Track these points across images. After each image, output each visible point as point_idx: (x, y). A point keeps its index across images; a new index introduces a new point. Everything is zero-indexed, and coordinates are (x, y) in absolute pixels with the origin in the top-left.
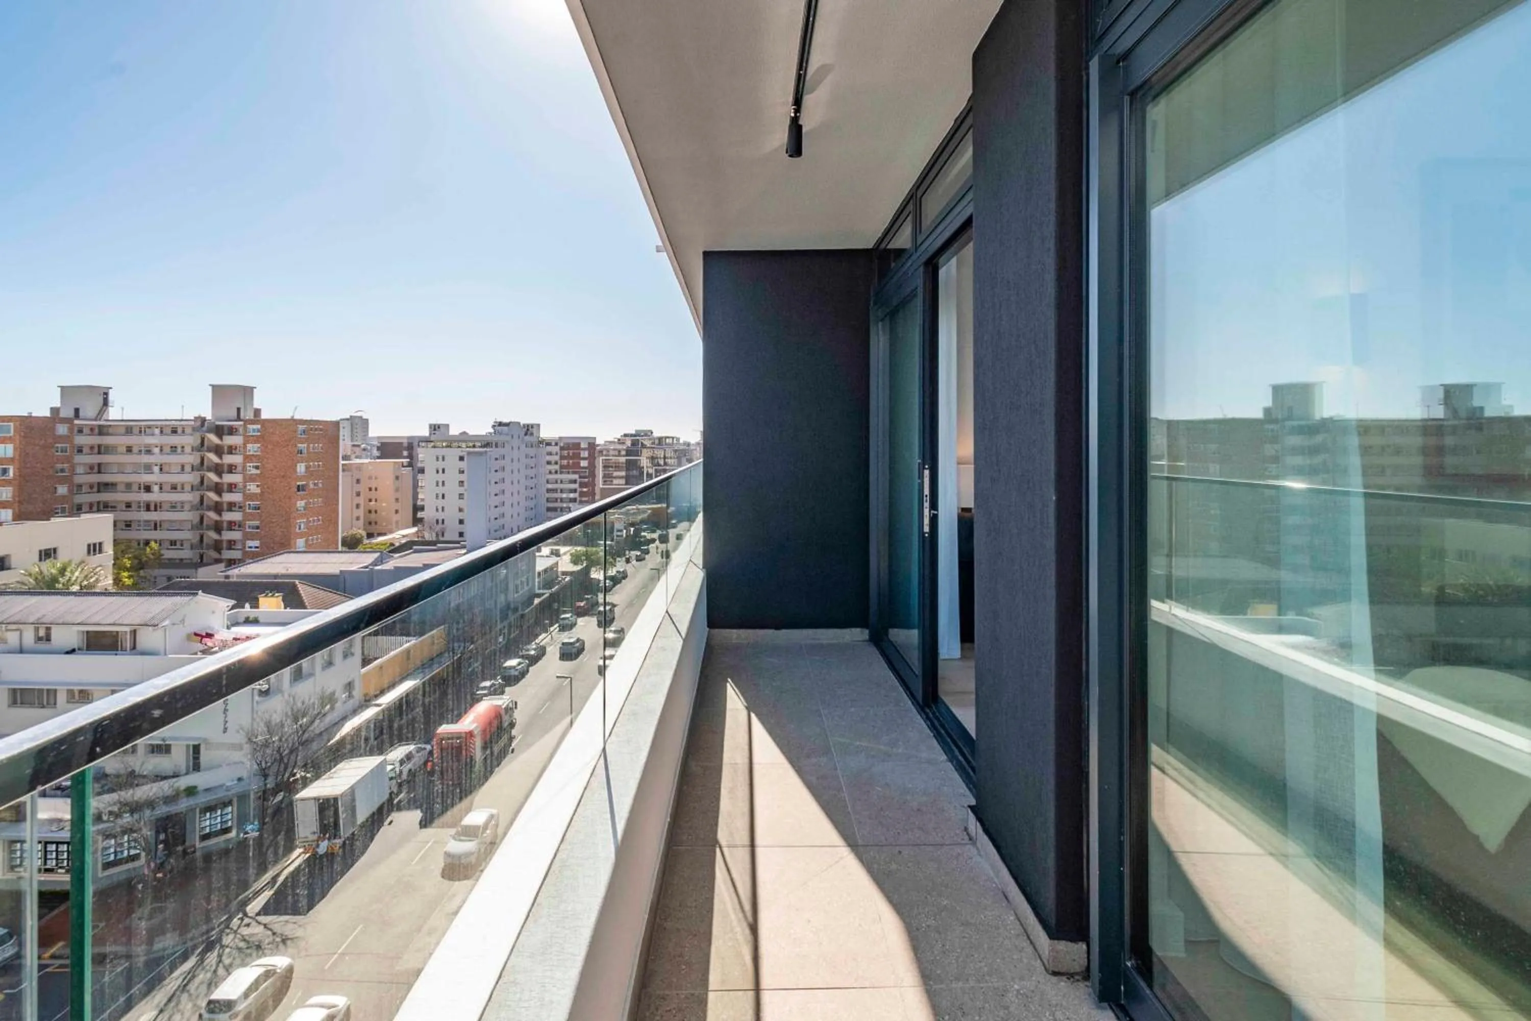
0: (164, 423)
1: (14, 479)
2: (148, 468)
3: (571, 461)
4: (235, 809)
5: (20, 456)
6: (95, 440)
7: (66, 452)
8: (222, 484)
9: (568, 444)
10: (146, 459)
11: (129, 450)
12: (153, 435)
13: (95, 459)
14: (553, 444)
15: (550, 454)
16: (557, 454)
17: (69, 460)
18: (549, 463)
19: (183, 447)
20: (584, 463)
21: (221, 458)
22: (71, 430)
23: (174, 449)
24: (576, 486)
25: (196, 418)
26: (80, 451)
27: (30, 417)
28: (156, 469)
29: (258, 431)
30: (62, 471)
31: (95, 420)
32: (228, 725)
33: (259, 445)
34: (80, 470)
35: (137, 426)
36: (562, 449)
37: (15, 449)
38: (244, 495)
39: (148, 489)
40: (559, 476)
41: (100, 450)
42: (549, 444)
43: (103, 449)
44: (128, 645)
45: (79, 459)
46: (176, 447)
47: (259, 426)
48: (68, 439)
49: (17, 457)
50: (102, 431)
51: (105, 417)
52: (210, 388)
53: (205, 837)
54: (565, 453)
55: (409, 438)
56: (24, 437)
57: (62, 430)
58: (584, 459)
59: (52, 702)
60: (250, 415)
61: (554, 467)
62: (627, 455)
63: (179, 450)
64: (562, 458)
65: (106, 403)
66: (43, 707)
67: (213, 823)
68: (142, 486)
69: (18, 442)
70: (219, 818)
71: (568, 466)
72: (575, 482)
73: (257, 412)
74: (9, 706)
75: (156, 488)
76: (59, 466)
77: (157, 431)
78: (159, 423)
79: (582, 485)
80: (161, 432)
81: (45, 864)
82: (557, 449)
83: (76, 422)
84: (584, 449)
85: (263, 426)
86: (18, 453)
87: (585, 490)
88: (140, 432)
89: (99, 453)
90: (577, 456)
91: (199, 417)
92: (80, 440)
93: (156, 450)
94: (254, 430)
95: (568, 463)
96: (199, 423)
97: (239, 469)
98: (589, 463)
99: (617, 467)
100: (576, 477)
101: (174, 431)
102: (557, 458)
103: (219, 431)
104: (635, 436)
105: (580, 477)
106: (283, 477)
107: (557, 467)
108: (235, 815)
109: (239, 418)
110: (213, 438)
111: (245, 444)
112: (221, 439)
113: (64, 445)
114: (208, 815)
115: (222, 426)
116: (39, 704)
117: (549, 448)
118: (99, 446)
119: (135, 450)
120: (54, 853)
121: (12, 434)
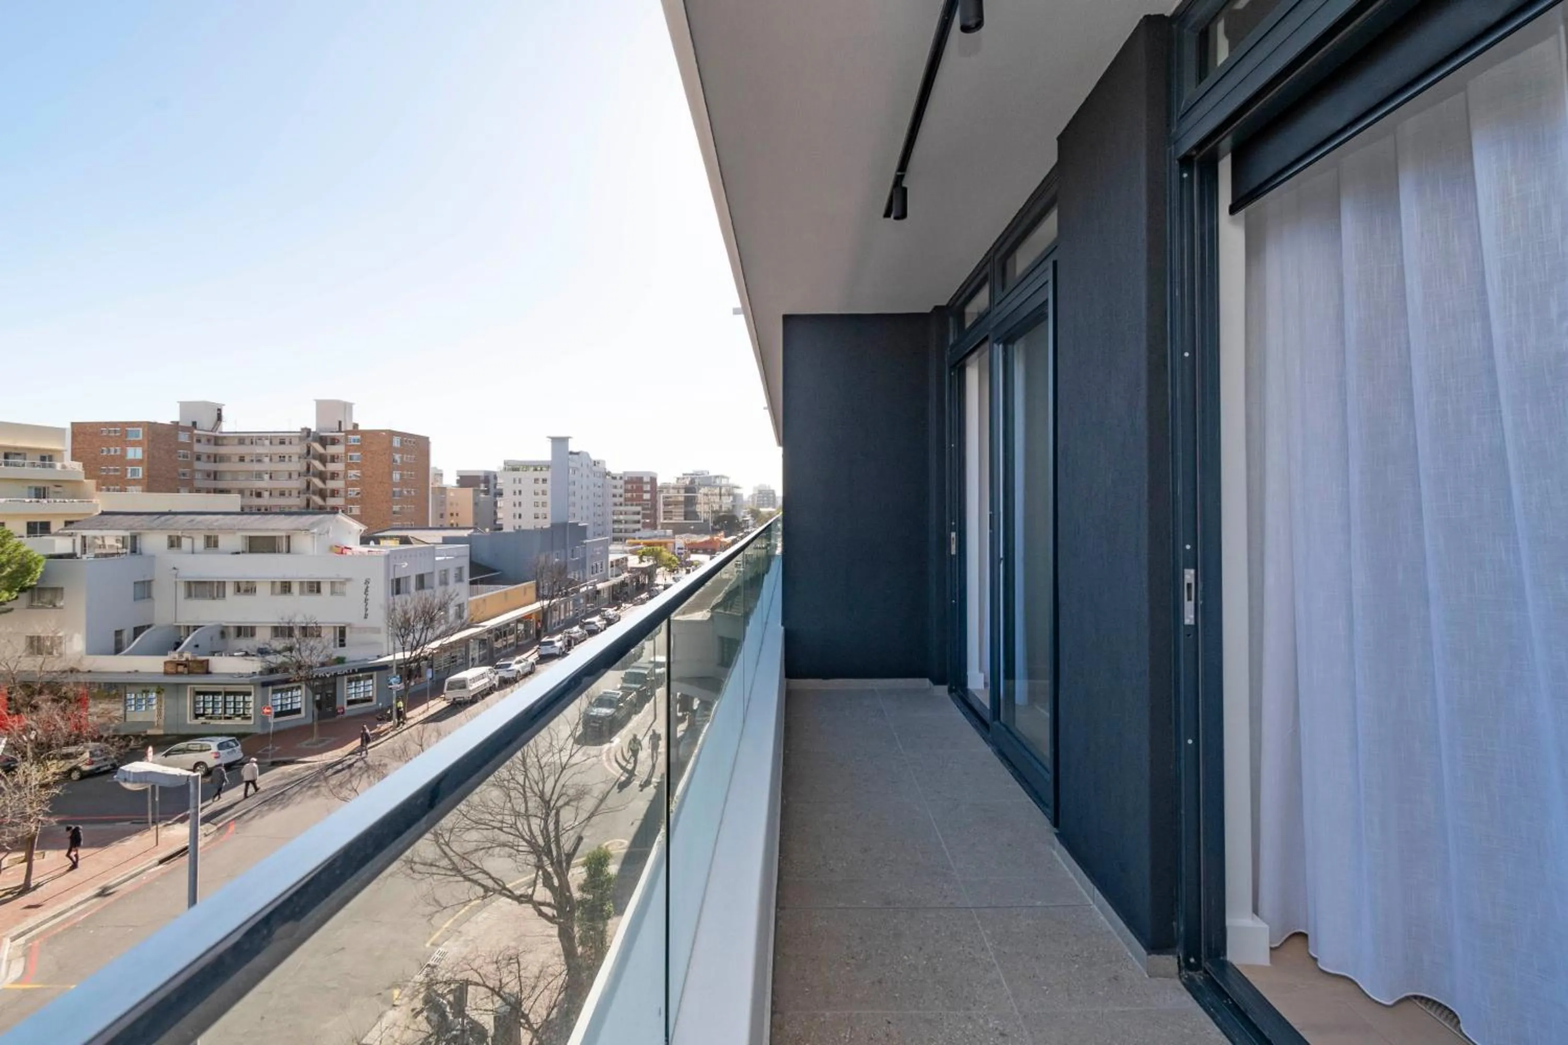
0: (273, 435)
1: (143, 479)
2: (259, 475)
3: (634, 494)
4: (375, 682)
5: (148, 457)
6: (211, 449)
7: (187, 457)
8: (326, 490)
9: (632, 478)
10: (257, 467)
11: (242, 459)
12: (263, 445)
13: (211, 467)
14: (618, 478)
15: (615, 487)
16: (621, 487)
17: (189, 465)
18: (614, 496)
19: (290, 457)
20: (647, 496)
21: (325, 466)
22: (191, 437)
23: (282, 458)
24: (639, 517)
25: (303, 429)
26: (198, 459)
27: (155, 423)
28: (266, 477)
29: (358, 441)
30: (184, 474)
31: (212, 431)
32: (368, 612)
33: (359, 454)
34: (198, 476)
35: (248, 437)
36: (626, 482)
37: (144, 452)
38: (346, 499)
39: (259, 495)
40: (622, 508)
41: (217, 458)
42: (614, 478)
43: (218, 459)
44: (284, 548)
45: (198, 465)
46: (284, 457)
47: (358, 437)
48: (189, 446)
49: (146, 459)
50: (217, 441)
51: (219, 430)
52: (315, 403)
53: (350, 702)
54: (629, 487)
55: (485, 472)
56: (152, 441)
57: (183, 437)
58: (646, 492)
59: (221, 595)
60: (350, 428)
61: (618, 500)
62: (686, 492)
63: (287, 459)
64: (626, 491)
65: (219, 418)
66: (214, 598)
67: (358, 691)
68: (254, 493)
69: (146, 446)
70: (362, 688)
71: (632, 499)
72: (638, 513)
73: (356, 426)
74: (185, 598)
75: (266, 494)
76: (181, 470)
77: (267, 442)
78: (269, 435)
79: (645, 516)
80: (271, 443)
81: (225, 713)
82: (622, 482)
83: (196, 432)
84: (647, 483)
85: (362, 437)
86: (146, 455)
87: (648, 521)
88: (252, 443)
89: (215, 462)
90: (640, 490)
91: (306, 429)
92: (198, 448)
93: (267, 460)
94: (354, 441)
95: (632, 496)
96: (305, 434)
97: (341, 476)
98: (651, 496)
99: (677, 503)
100: (639, 508)
101: (282, 442)
102: (622, 491)
103: (323, 441)
104: (693, 474)
105: (643, 509)
106: (381, 483)
107: (622, 500)
108: (375, 685)
109: (340, 431)
110: (317, 447)
111: (346, 453)
112: (325, 448)
113: (185, 451)
114: (353, 684)
115: (326, 437)
116: (210, 596)
117: (615, 482)
118: (215, 456)
119: (247, 459)
120: (232, 703)
121: (141, 437)
